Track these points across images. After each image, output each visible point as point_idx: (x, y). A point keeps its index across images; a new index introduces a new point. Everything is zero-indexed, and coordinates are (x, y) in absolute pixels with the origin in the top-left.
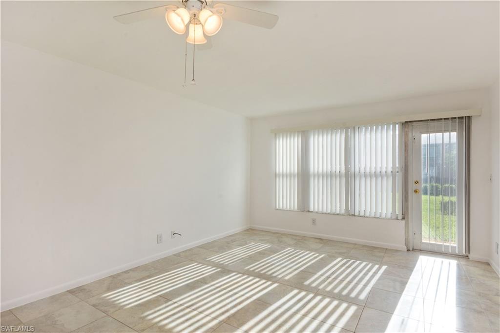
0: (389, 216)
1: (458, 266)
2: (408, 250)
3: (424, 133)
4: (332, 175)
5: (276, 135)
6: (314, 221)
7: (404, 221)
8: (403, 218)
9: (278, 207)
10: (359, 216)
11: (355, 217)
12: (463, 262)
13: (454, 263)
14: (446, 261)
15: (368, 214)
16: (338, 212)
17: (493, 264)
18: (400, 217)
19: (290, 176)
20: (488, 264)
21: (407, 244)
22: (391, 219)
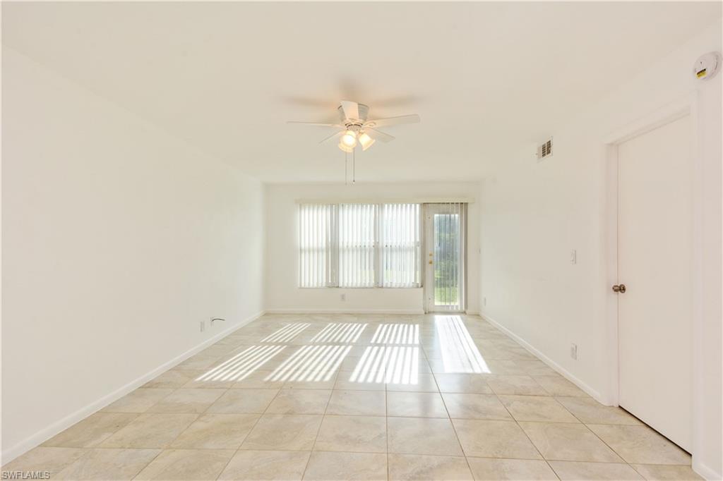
0: (411, 285)
1: (462, 319)
2: (425, 313)
3: (436, 213)
4: (362, 249)
5: (300, 205)
6: (343, 297)
7: (422, 289)
8: (422, 286)
9: (303, 285)
10: (387, 288)
11: (383, 289)
12: (463, 316)
13: (458, 317)
14: (454, 317)
15: (394, 285)
16: (367, 285)
17: (482, 314)
18: (420, 286)
19: (318, 251)
20: (478, 315)
21: (424, 309)
22: (413, 287)
